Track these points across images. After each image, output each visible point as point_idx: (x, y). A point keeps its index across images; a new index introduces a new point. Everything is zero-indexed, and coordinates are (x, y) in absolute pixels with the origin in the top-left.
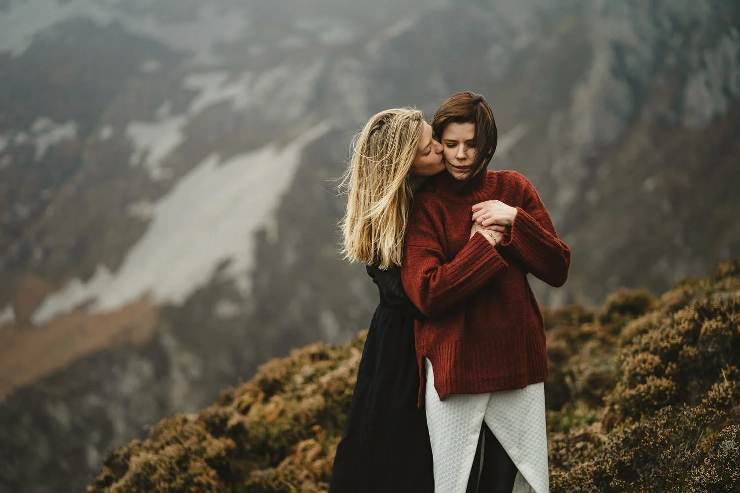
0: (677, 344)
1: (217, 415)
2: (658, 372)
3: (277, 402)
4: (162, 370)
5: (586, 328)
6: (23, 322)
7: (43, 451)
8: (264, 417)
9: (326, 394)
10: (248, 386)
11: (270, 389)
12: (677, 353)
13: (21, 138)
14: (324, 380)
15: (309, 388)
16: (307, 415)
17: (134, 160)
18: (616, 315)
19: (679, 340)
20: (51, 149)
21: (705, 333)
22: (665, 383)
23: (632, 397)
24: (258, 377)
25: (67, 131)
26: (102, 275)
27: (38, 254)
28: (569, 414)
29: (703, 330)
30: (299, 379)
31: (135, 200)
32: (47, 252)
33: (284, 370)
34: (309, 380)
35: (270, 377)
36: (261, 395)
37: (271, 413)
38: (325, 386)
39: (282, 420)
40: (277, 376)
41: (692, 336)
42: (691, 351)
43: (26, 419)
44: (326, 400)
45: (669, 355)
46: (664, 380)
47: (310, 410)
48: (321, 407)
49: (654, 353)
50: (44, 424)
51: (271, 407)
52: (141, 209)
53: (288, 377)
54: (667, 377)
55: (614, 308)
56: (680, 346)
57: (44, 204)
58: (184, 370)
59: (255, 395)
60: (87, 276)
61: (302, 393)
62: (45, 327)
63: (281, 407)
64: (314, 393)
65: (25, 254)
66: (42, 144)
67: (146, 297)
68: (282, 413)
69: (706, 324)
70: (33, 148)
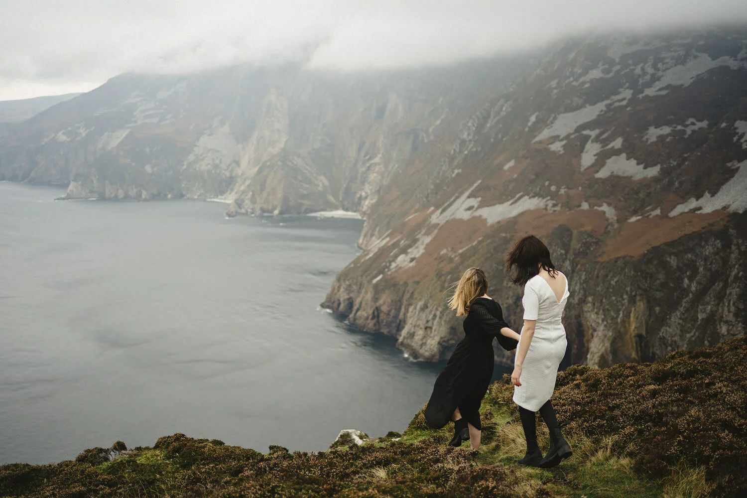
4: (727, 246)
6: (664, 216)
7: (661, 277)
13: (679, 127)
17: (735, 139)
20: (694, 131)
25: (704, 124)
26: (707, 195)
27: (677, 184)
31: (730, 161)
32: (681, 183)
43: (655, 262)
50: (664, 265)
52: (735, 164)
57: (685, 159)
58: (737, 245)
60: (698, 197)
62: (674, 217)
65: (671, 183)
66: (689, 131)
67: (725, 208)
70: (684, 132)
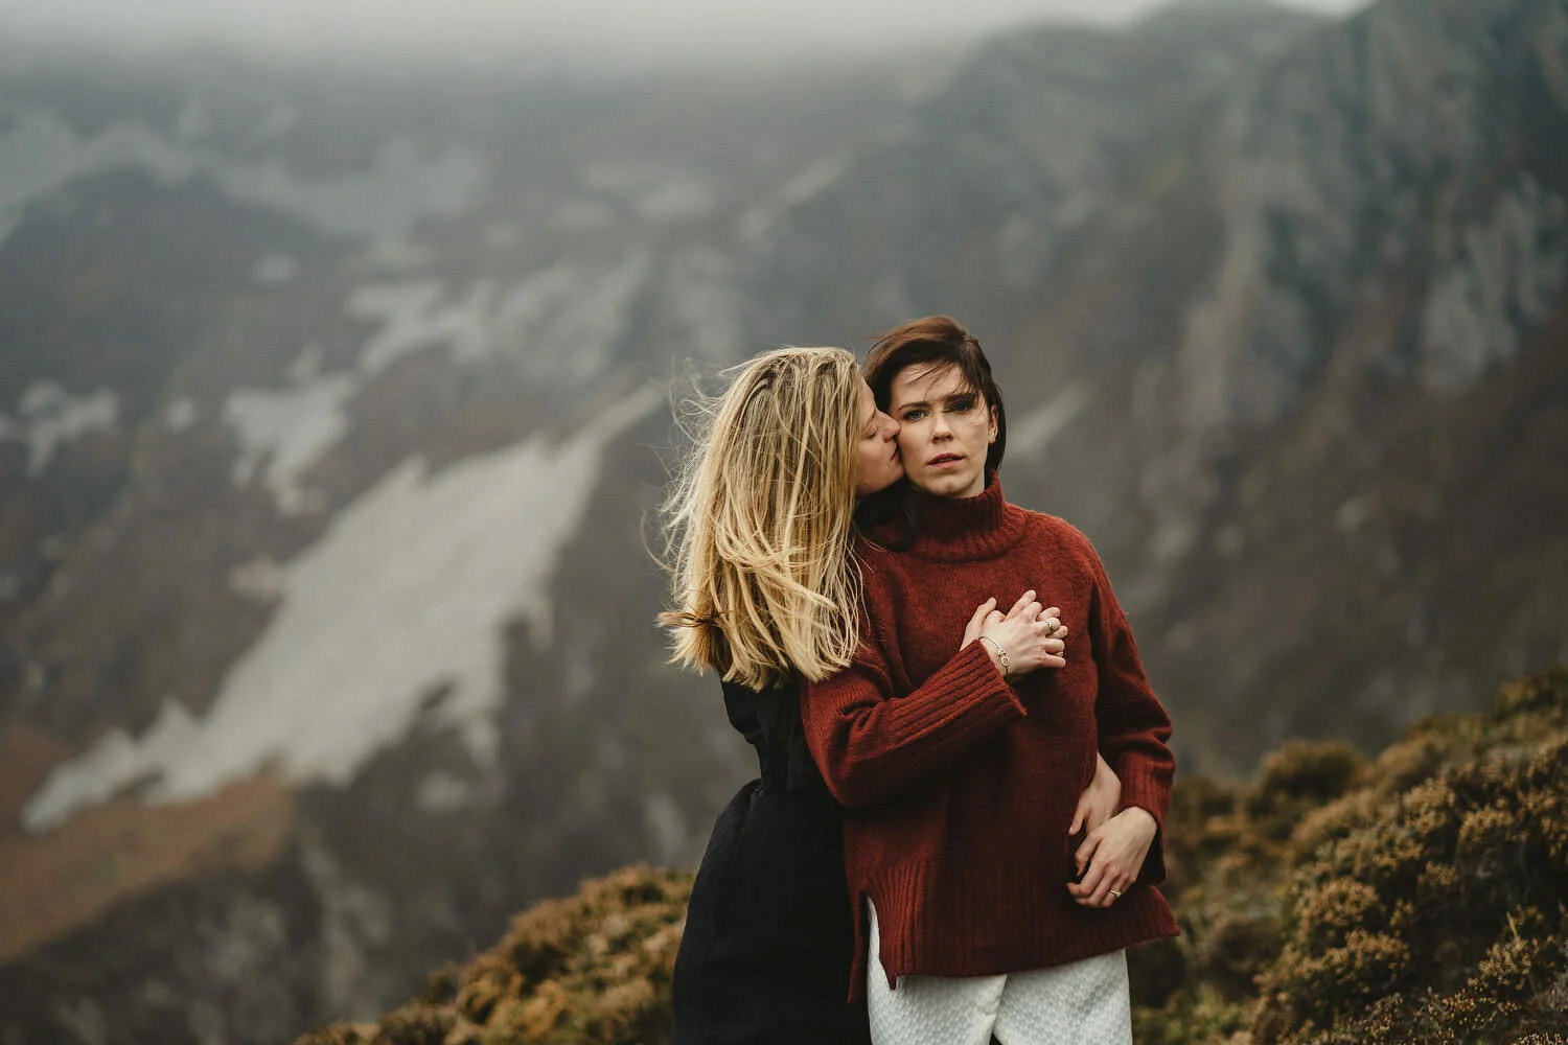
0: (1412, 860)
1: (419, 1024)
2: (1373, 922)
3: (551, 995)
4: (305, 925)
5: (1217, 826)
8: (522, 1028)
9: (656, 976)
10: (488, 960)
11: (537, 965)
12: (1415, 880)
14: (653, 944)
15: (621, 964)
16: (615, 1022)
17: (243, 471)
18: (1281, 798)
19: (1415, 851)
20: (62, 449)
21: (1468, 839)
22: (1385, 944)
23: (1317, 975)
24: (510, 940)
25: (97, 412)
26: (174, 719)
27: (35, 678)
28: (1184, 1014)
29: (1463, 833)
30: (598, 944)
31: (245, 557)
32: (54, 674)
33: (566, 925)
34: (620, 945)
35: (536, 938)
36: (517, 980)
37: (537, 1019)
38: (655, 958)
39: (562, 1034)
40: (552, 937)
41: (1442, 842)
42: (1443, 874)
44: (657, 990)
45: (1397, 883)
46: (1385, 939)
47: (622, 1012)
48: (645, 1005)
49: (1363, 879)
51: (537, 1006)
52: (256, 579)
53: (576, 940)
54: (1390, 933)
55: (1277, 782)
56: (1418, 865)
57: (47, 571)
58: (353, 924)
59: (504, 980)
60: (140, 724)
61: (605, 973)
62: (52, 835)
63: (560, 1004)
64: (631, 973)
66: (42, 441)
67: (268, 767)
68: (562, 1018)
69: (1470, 820)
70: (22, 450)
